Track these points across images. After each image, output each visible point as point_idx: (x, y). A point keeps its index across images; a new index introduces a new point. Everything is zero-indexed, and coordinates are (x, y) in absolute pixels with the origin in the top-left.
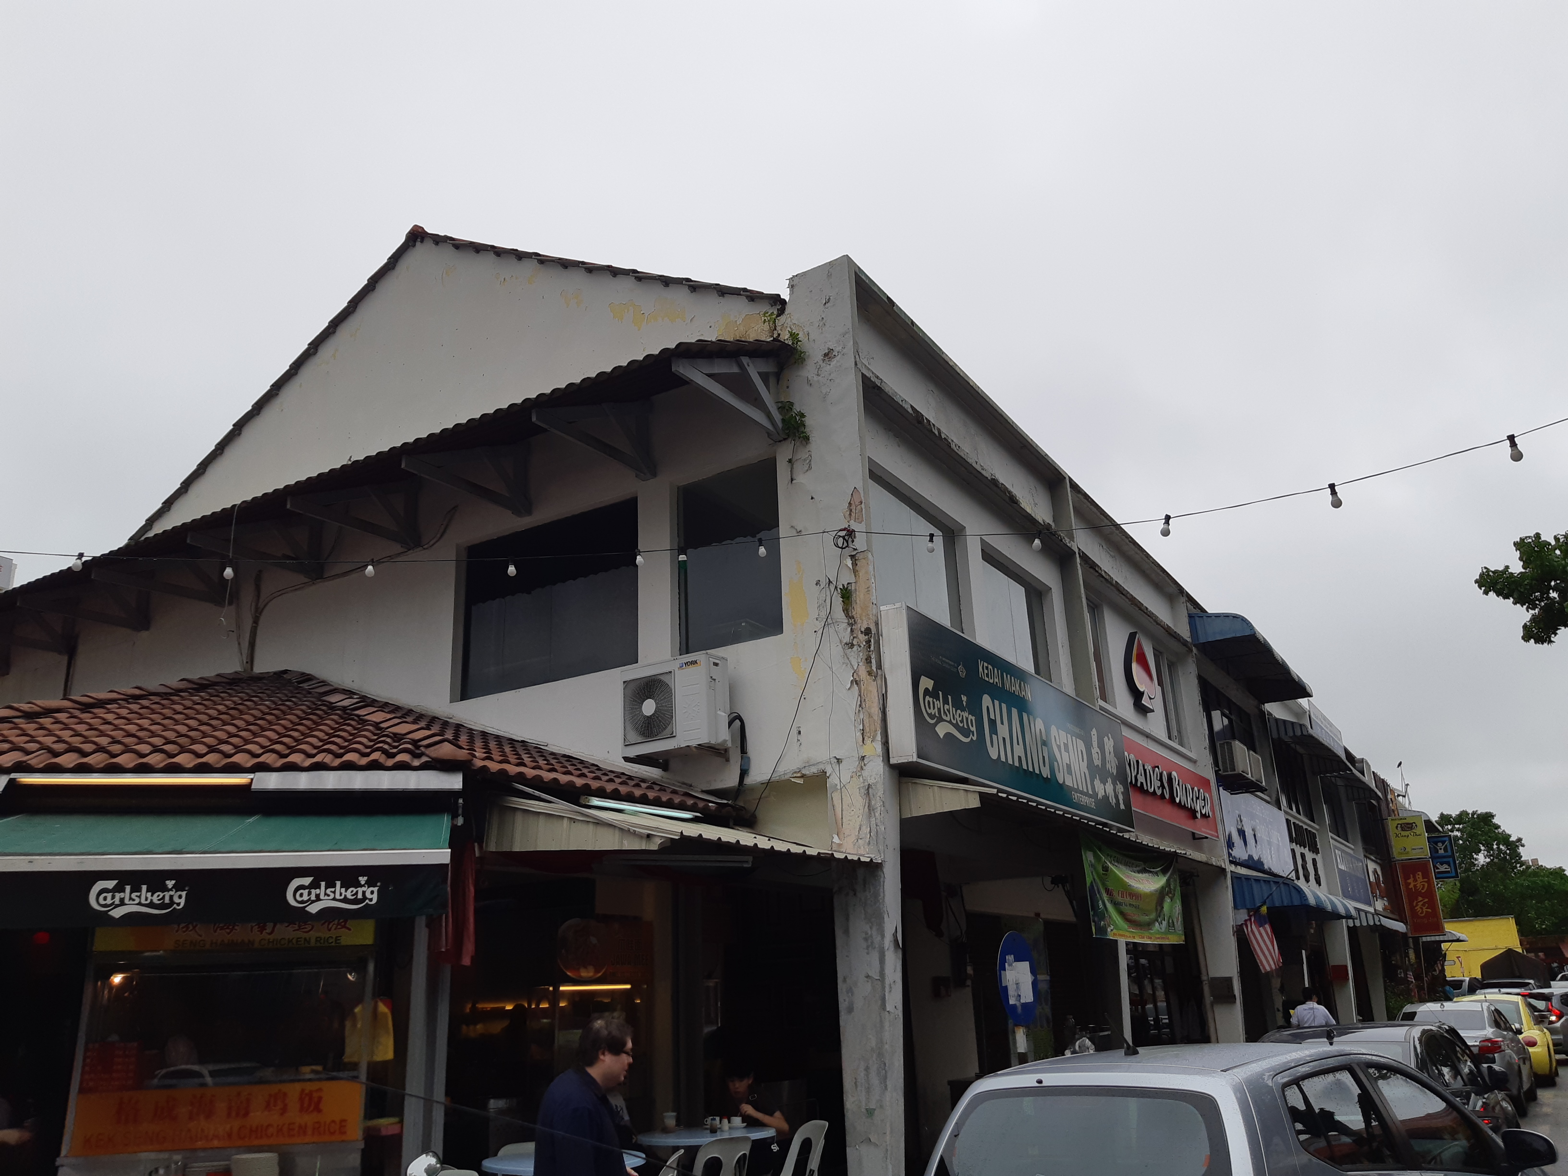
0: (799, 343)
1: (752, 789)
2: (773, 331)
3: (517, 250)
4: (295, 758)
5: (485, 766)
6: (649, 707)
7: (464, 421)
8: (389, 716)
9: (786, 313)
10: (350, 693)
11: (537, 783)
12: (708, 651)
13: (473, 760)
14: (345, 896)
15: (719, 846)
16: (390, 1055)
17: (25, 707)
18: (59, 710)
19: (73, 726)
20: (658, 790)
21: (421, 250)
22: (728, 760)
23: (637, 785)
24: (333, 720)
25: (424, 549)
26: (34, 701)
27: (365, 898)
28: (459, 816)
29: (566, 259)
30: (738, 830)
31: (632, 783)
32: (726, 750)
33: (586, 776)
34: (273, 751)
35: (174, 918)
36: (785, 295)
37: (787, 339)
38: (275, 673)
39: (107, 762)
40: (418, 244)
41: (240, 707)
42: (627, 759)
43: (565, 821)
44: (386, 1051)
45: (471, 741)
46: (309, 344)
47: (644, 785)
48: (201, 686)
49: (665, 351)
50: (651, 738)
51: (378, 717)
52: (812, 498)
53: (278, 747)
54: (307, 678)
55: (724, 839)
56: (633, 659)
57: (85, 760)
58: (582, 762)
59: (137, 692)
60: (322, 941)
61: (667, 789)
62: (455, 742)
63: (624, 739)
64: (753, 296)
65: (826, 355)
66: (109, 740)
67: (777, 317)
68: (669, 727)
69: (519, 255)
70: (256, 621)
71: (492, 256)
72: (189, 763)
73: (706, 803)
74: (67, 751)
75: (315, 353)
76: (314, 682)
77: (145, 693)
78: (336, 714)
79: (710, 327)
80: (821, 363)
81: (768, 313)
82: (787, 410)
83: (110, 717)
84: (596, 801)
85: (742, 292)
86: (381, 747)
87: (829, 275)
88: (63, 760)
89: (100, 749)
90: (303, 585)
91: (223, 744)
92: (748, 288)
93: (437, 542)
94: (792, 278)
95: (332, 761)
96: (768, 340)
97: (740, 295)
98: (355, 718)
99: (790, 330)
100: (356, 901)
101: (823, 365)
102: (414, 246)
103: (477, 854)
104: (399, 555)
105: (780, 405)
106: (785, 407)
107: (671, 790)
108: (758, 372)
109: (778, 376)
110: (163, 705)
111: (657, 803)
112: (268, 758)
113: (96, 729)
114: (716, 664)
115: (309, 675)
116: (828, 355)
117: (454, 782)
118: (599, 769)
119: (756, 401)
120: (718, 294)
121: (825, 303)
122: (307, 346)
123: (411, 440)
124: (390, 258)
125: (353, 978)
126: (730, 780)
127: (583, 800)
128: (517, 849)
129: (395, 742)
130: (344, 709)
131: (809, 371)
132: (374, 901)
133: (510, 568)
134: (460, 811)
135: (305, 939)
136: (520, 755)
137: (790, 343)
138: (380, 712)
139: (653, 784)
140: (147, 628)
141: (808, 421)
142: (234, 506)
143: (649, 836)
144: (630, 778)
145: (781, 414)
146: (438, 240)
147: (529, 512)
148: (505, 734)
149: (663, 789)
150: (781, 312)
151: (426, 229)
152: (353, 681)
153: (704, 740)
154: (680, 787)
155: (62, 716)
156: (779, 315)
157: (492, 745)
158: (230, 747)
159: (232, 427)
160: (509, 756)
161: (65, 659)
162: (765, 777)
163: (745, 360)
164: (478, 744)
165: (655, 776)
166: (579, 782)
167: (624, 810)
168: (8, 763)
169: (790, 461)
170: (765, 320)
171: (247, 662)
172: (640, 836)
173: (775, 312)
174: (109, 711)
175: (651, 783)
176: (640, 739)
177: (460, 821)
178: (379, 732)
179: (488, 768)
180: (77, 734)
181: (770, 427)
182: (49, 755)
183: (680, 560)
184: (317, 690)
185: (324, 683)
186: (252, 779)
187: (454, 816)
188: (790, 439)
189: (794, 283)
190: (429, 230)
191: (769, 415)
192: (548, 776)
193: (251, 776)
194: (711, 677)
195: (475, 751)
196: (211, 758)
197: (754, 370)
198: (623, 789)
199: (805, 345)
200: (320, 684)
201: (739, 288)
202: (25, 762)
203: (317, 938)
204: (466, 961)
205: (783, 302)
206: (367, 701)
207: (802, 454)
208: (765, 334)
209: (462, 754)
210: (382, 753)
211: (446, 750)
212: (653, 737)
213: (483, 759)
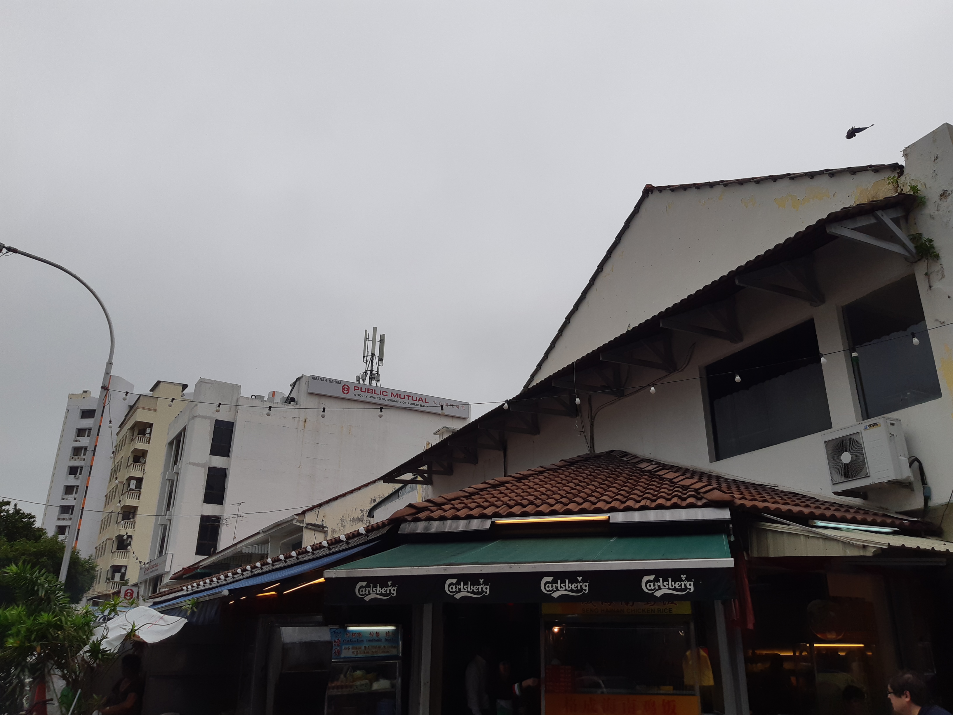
0: (919, 192)
1: (936, 509)
2: (897, 188)
3: (709, 182)
4: (630, 503)
5: (743, 504)
6: (846, 458)
7: (693, 292)
8: (677, 475)
9: (905, 173)
10: (650, 461)
11: (778, 513)
12: (884, 415)
13: (734, 500)
14: (675, 586)
15: (918, 552)
16: (711, 683)
17: (492, 482)
18: (507, 482)
19: (515, 491)
20: (863, 514)
21: (652, 197)
22: (913, 490)
23: (847, 511)
24: (645, 479)
25: (679, 371)
26: (495, 478)
27: (686, 588)
28: (731, 535)
29: (742, 179)
30: (929, 538)
31: (843, 510)
32: (910, 483)
33: (810, 507)
34: (617, 499)
35: (584, 598)
36: (902, 162)
37: (909, 191)
38: (607, 452)
39: (535, 510)
40: (650, 195)
41: (593, 474)
42: (836, 493)
43: (802, 537)
44: (709, 680)
45: (729, 488)
46: (598, 267)
47: (852, 511)
48: (571, 463)
49: (819, 221)
50: (851, 478)
51: (671, 475)
52: (949, 297)
53: (619, 497)
54: (625, 454)
55: (921, 547)
56: (829, 426)
57: (525, 509)
58: (804, 496)
59: (541, 469)
60: (661, 611)
61: (869, 513)
62: (719, 489)
63: (832, 480)
64: (877, 169)
65: (941, 195)
66: (534, 497)
67: (898, 178)
68: (864, 470)
69: (711, 185)
70: (592, 424)
71: (694, 189)
72: (576, 508)
73: (901, 521)
74: (515, 505)
75: (602, 271)
76: (628, 457)
77: (545, 469)
78: (646, 475)
79: (849, 197)
80: (939, 201)
81: (891, 177)
82: (918, 239)
83: (531, 484)
84: (819, 523)
85: (868, 168)
86: (677, 495)
87: (934, 141)
88: (514, 510)
89: (531, 503)
90: (614, 401)
91: (590, 496)
92: (873, 164)
93: (686, 366)
94: (905, 149)
95: (651, 504)
96: (894, 195)
97: (868, 170)
98: (657, 477)
99: (910, 185)
100: (681, 590)
101: (940, 202)
102: (648, 196)
103: (746, 559)
104: (665, 377)
105: (911, 237)
106: (916, 238)
107: (873, 513)
108: (891, 219)
109: (906, 218)
110: (555, 476)
111: (864, 522)
112: (615, 504)
113: (526, 492)
114: (892, 424)
115: (625, 452)
116: (944, 195)
117: (725, 514)
118: (817, 501)
119: (893, 238)
120: (851, 174)
121: (935, 160)
122: (597, 268)
123: (664, 310)
124: (635, 207)
125: (683, 634)
126: (917, 503)
127: (810, 522)
128: (772, 555)
129: (684, 490)
130: (650, 471)
131: (930, 209)
132: (692, 590)
133: (736, 378)
134: (731, 532)
135: (652, 610)
136: (762, 495)
137: (912, 193)
138: (671, 472)
139: (859, 509)
140: (539, 433)
141: (936, 244)
142: (573, 363)
143: (864, 547)
144: (841, 506)
145: (913, 243)
146: (661, 189)
147: (741, 340)
148: (748, 480)
149: (866, 512)
150: (901, 174)
151: (653, 185)
152: (650, 454)
153: (892, 477)
154: (879, 510)
155: (509, 485)
156: (899, 177)
157: (742, 488)
158: (594, 498)
159: (565, 320)
160: (755, 495)
161: (502, 453)
162: (945, 500)
163: (879, 213)
164: (734, 489)
165: (858, 504)
166: (806, 511)
167: (841, 528)
168: (489, 513)
169: (926, 274)
170: (889, 182)
171: (591, 447)
172: (858, 547)
173: (896, 175)
174: (530, 481)
175: (857, 509)
176: (843, 479)
177: (732, 539)
178: (673, 485)
179: (745, 504)
180: (518, 495)
181: (907, 254)
182: (507, 508)
183: (853, 356)
184: (631, 461)
185: (635, 457)
186: (609, 517)
187: (729, 536)
188: (924, 259)
189: (906, 153)
190: (655, 185)
191: (904, 246)
192: (784, 508)
193: (608, 515)
194: (890, 434)
195: (734, 494)
196: (586, 505)
197: (887, 219)
198: (838, 514)
199: (923, 192)
200: (633, 457)
201: (866, 166)
202: (498, 512)
203: (658, 609)
204: (750, 626)
205: (902, 167)
206: (663, 466)
207: (935, 268)
208: (891, 192)
209: (727, 497)
210: (678, 498)
211: (716, 495)
212: (853, 478)
213: (740, 499)
